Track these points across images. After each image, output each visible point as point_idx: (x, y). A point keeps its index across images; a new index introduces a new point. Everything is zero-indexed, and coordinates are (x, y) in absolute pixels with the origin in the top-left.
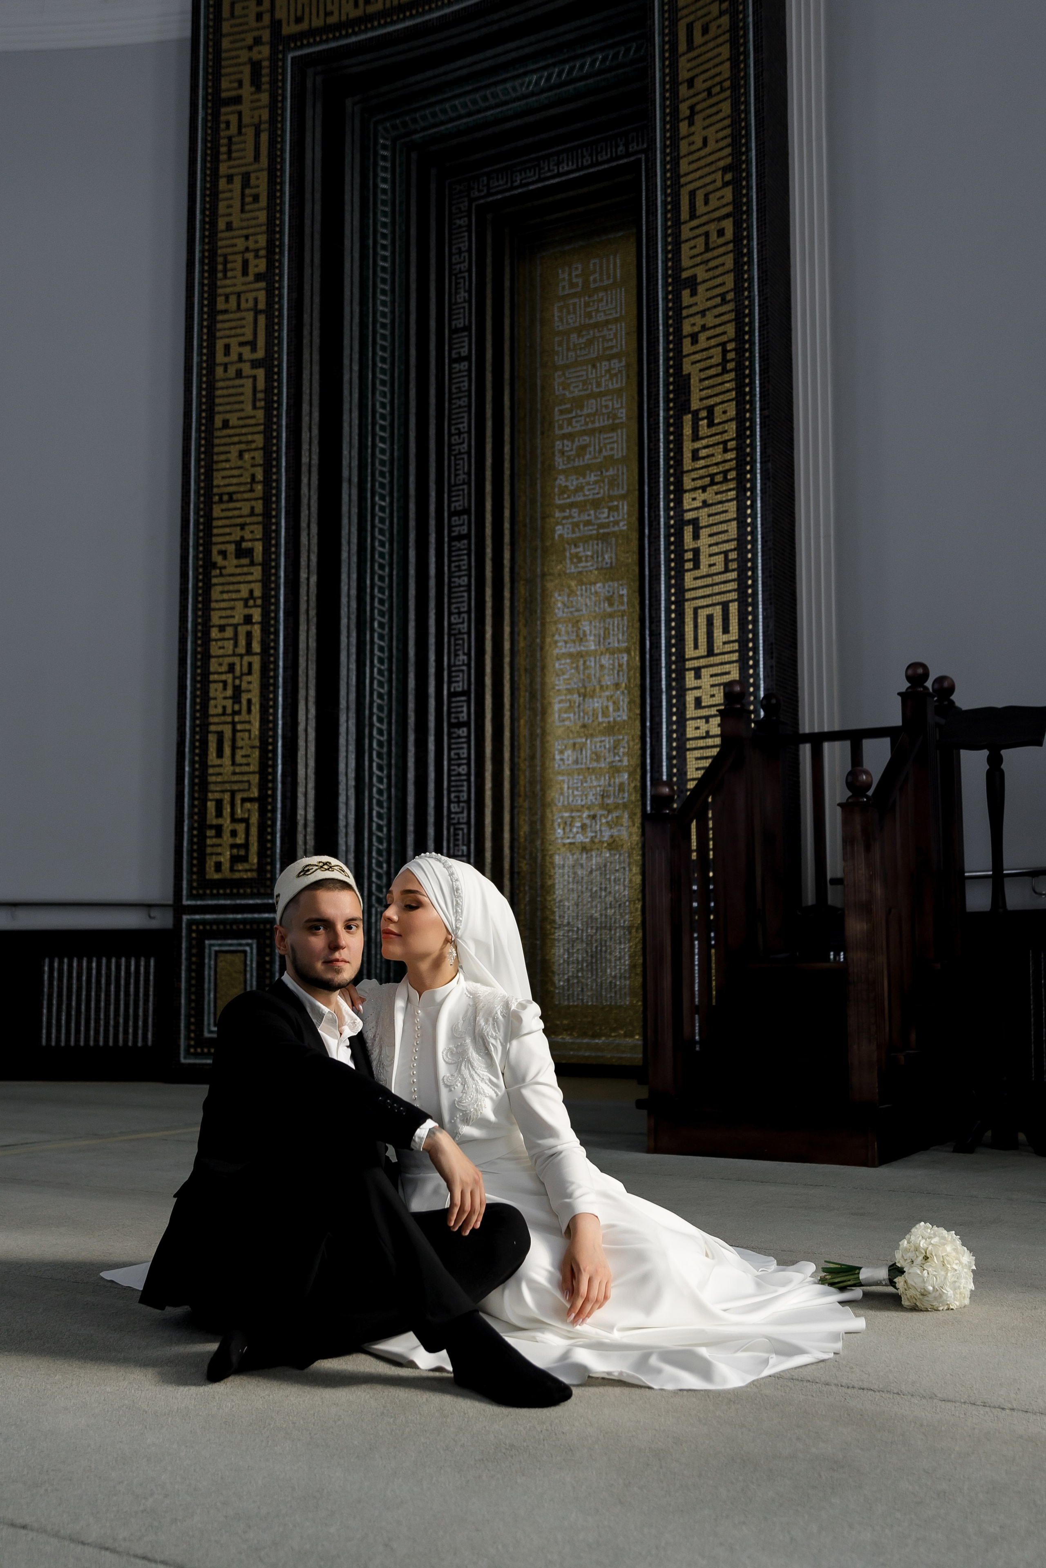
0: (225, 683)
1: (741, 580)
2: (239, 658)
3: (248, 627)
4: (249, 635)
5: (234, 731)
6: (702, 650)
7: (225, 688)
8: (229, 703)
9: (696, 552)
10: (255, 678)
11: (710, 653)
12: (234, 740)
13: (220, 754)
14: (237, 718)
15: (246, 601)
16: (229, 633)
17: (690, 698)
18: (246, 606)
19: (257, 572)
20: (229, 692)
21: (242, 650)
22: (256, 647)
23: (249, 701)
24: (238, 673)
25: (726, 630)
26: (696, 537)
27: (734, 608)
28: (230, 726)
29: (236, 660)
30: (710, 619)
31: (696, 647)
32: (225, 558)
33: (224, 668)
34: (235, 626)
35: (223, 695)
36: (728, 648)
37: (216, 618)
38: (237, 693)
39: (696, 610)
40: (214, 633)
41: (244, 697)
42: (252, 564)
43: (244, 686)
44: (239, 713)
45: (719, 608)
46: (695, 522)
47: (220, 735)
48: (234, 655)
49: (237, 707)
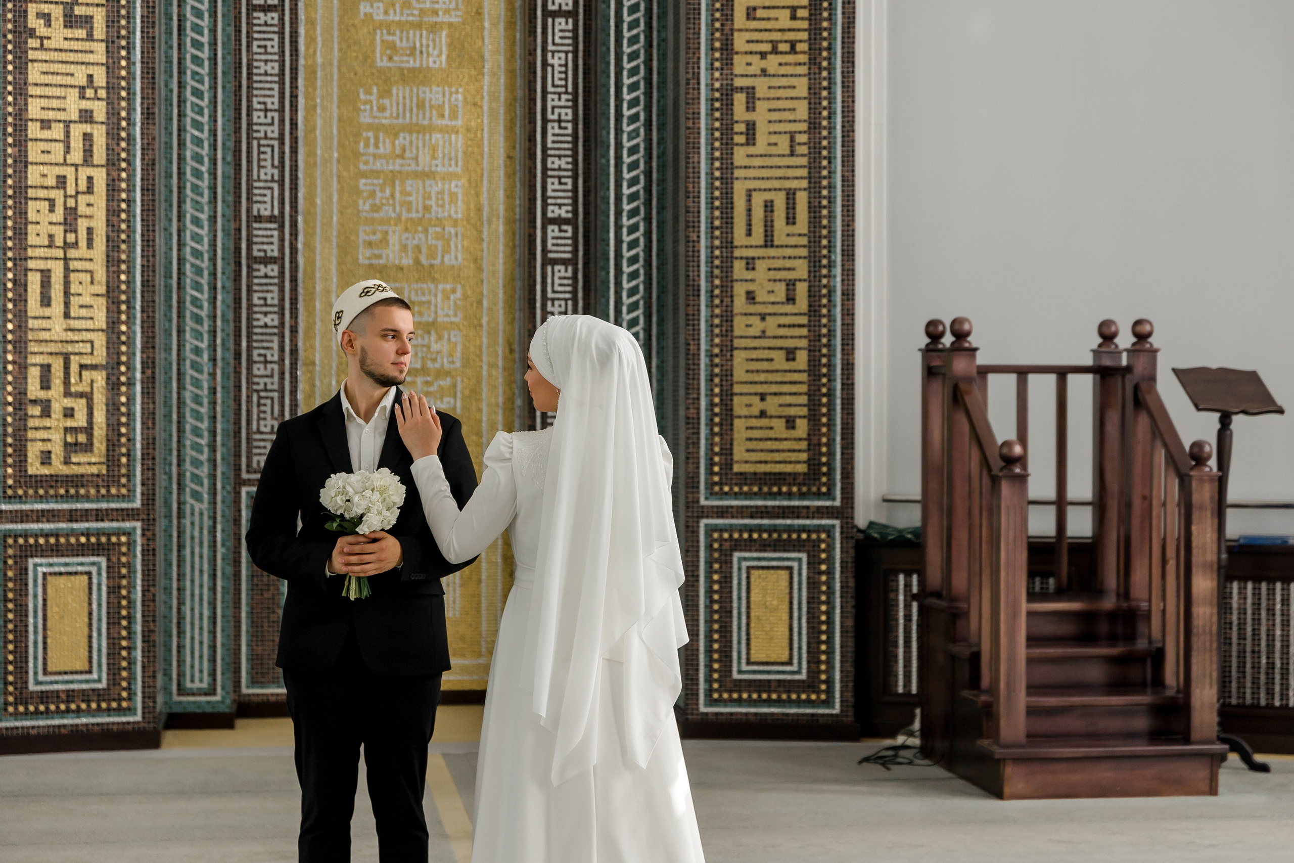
0: (52, 203)
1: (814, 166)
2: (73, 169)
3: (87, 128)
4: (87, 138)
5: (67, 270)
6: (758, 236)
7: (52, 210)
8: (59, 231)
9: (751, 127)
10: (100, 198)
11: (769, 242)
12: (67, 283)
13: (46, 301)
14: (72, 253)
15: (82, 89)
16: (57, 132)
17: (739, 290)
18: (82, 97)
19: (99, 52)
20: (59, 215)
21: (76, 156)
22: (100, 155)
23: (90, 231)
24: (71, 190)
25: (791, 220)
26: (750, 106)
27: (802, 199)
28: (61, 263)
29: (69, 172)
30: (769, 207)
31: (749, 233)
32: (48, 24)
33: (51, 181)
34: (67, 124)
35: (47, 220)
36: (793, 241)
37: (34, 109)
38: (71, 219)
39: (749, 194)
40: (33, 130)
41: (82, 224)
42: (90, 37)
43: (82, 209)
44: (76, 244)
45: (782, 195)
46: (750, 92)
47: (46, 274)
48: (65, 164)
49: (71, 238)
